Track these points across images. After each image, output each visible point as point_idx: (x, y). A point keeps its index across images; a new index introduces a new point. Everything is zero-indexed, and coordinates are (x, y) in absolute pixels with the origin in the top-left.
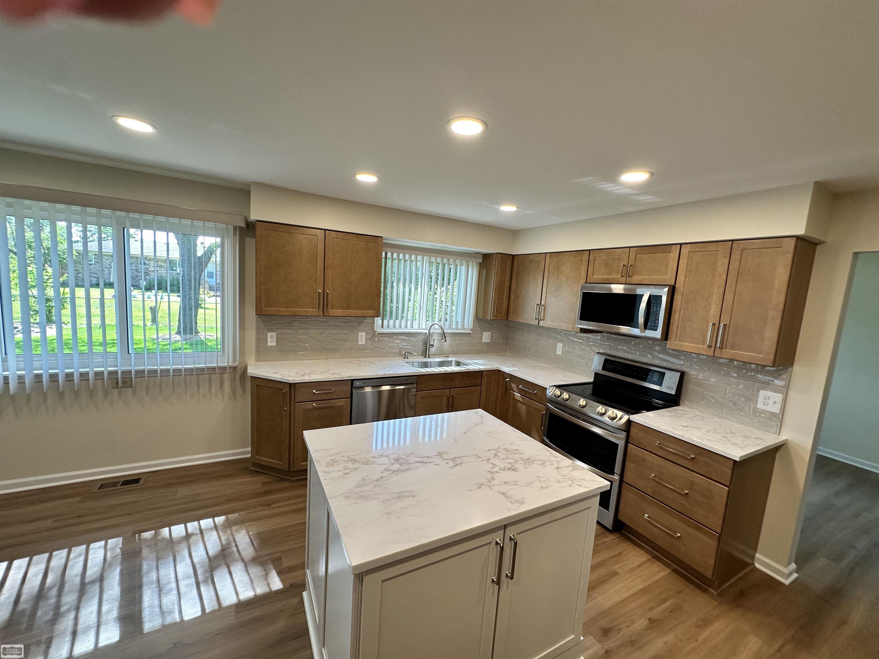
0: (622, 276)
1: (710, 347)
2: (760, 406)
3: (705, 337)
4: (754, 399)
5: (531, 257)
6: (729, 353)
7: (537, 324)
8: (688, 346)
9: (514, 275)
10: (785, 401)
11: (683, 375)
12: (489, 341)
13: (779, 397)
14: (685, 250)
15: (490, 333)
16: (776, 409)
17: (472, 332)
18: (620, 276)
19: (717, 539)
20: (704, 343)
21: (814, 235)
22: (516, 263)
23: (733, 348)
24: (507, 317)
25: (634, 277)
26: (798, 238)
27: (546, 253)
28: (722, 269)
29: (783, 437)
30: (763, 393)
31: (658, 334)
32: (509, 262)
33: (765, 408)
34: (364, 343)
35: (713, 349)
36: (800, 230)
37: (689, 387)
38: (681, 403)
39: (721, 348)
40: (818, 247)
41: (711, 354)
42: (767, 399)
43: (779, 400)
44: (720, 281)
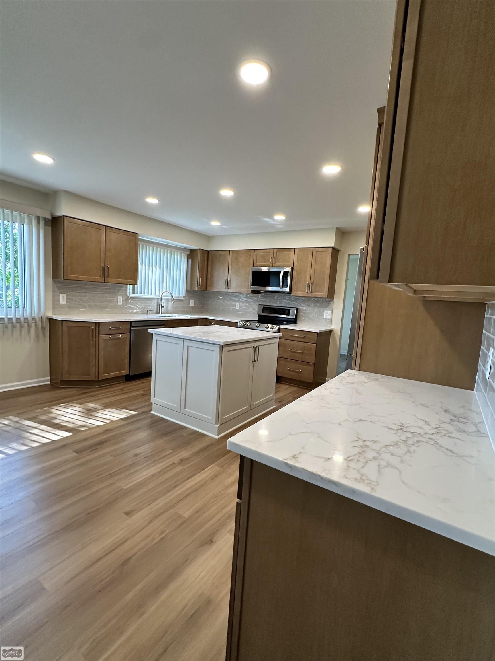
0: (271, 263)
1: (307, 293)
2: (325, 317)
3: (305, 289)
4: (323, 315)
5: (220, 252)
6: (314, 294)
7: (226, 291)
8: (300, 294)
9: (210, 263)
10: (332, 312)
11: (297, 309)
12: (193, 305)
14: (297, 251)
15: (194, 300)
16: (329, 317)
17: (184, 299)
18: (270, 263)
19: (313, 366)
20: (305, 292)
21: (338, 247)
22: (210, 256)
23: (315, 292)
24: (206, 289)
25: (276, 264)
26: (332, 248)
27: (229, 250)
28: (310, 260)
29: (332, 328)
30: (325, 311)
31: (287, 289)
32: (206, 255)
33: (327, 318)
34: (121, 304)
35: (308, 293)
36: (333, 245)
37: (301, 314)
38: (297, 323)
39: (311, 293)
40: (339, 252)
41: (308, 296)
42: (327, 314)
43: (330, 313)
44: (309, 265)
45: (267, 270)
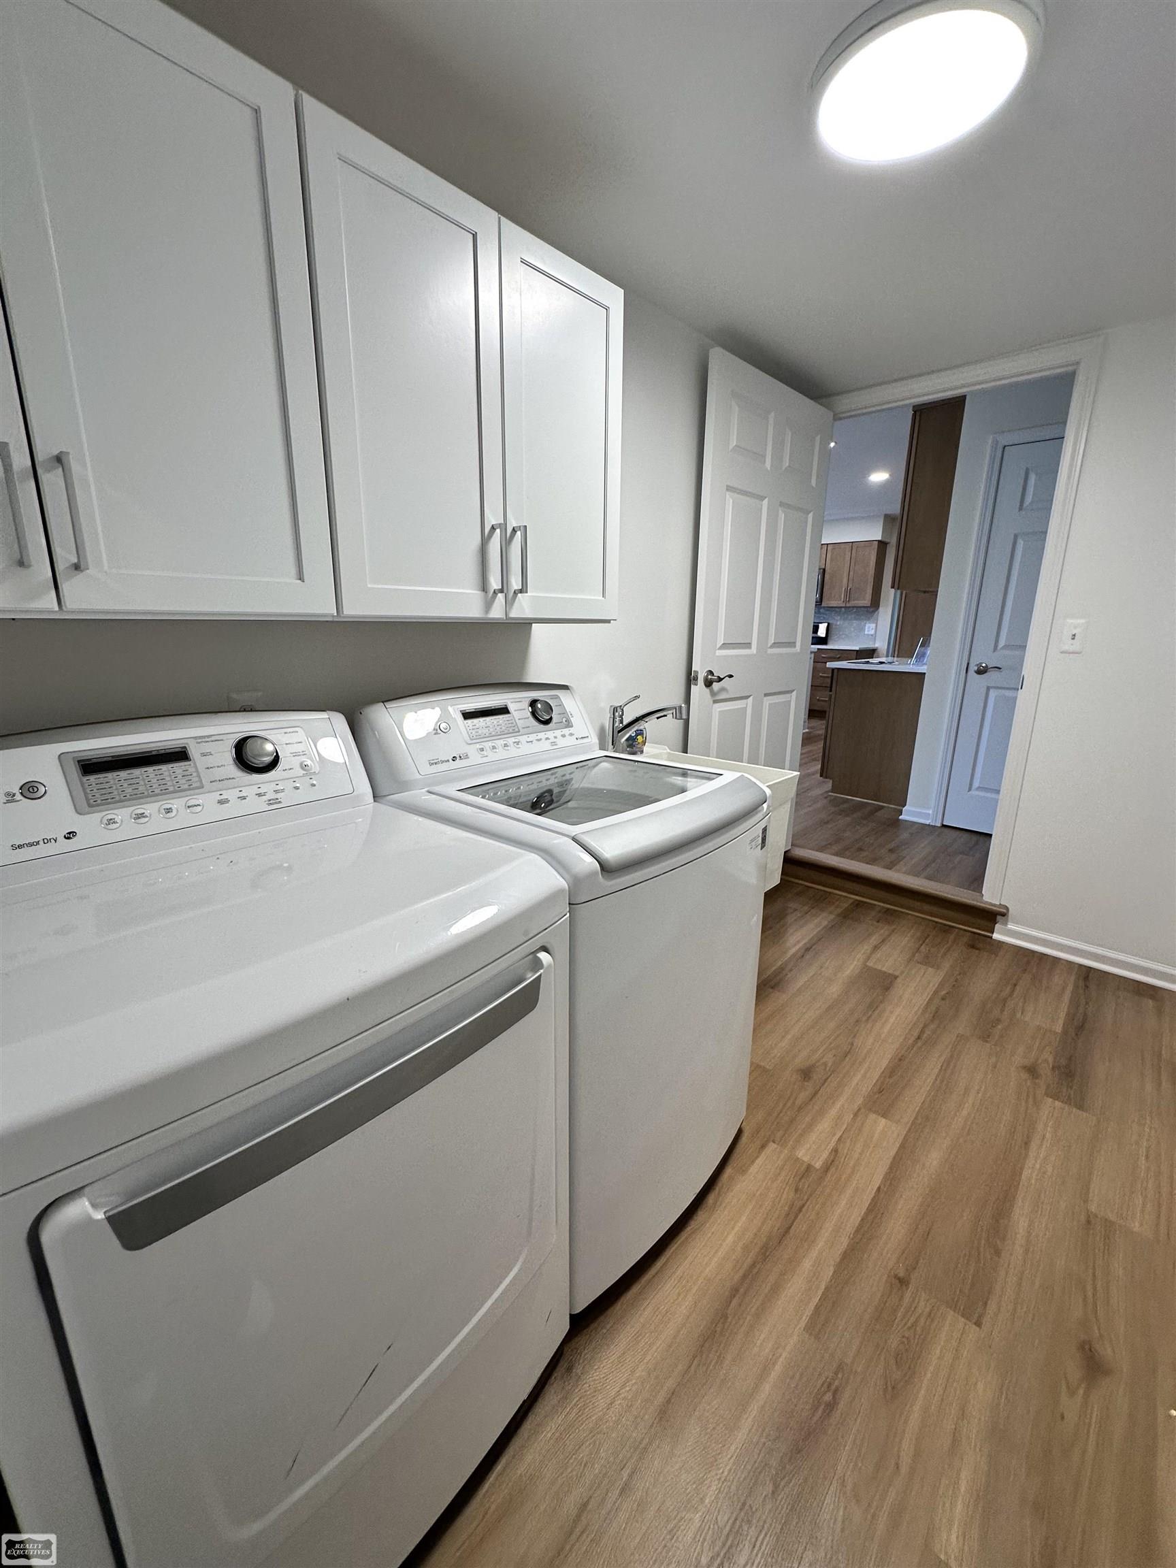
1: (844, 601)
2: (866, 633)
3: (840, 596)
4: (863, 629)
6: (852, 603)
8: (834, 603)
10: (876, 626)
11: (829, 624)
13: (873, 626)
14: (830, 547)
16: (872, 632)
20: (841, 600)
21: (887, 540)
23: (854, 600)
26: (879, 541)
28: (848, 558)
29: (877, 645)
36: (880, 538)
37: (832, 631)
39: (849, 601)
40: (887, 546)
41: (844, 605)
42: (869, 628)
44: (847, 565)
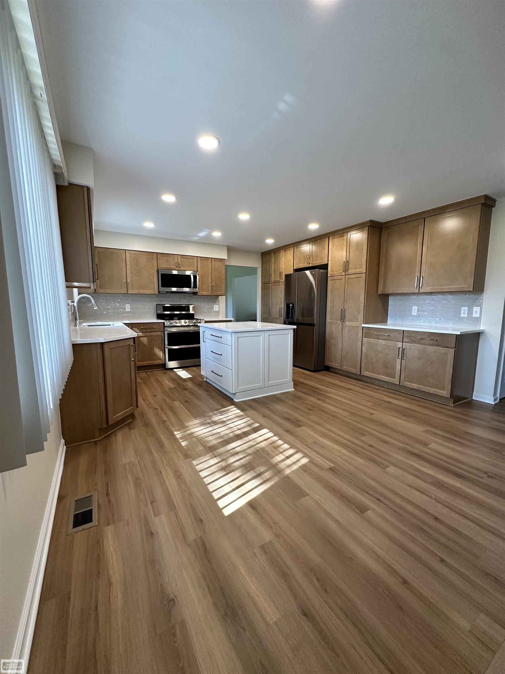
1: (211, 292)
2: (214, 310)
7: (127, 293)
8: (205, 293)
14: (199, 259)
16: (217, 310)
18: (175, 267)
20: (208, 291)
23: (216, 292)
25: (181, 268)
27: (124, 250)
28: (210, 267)
30: (214, 305)
42: (216, 308)
43: (218, 307)
44: (210, 271)
45: (177, 273)
